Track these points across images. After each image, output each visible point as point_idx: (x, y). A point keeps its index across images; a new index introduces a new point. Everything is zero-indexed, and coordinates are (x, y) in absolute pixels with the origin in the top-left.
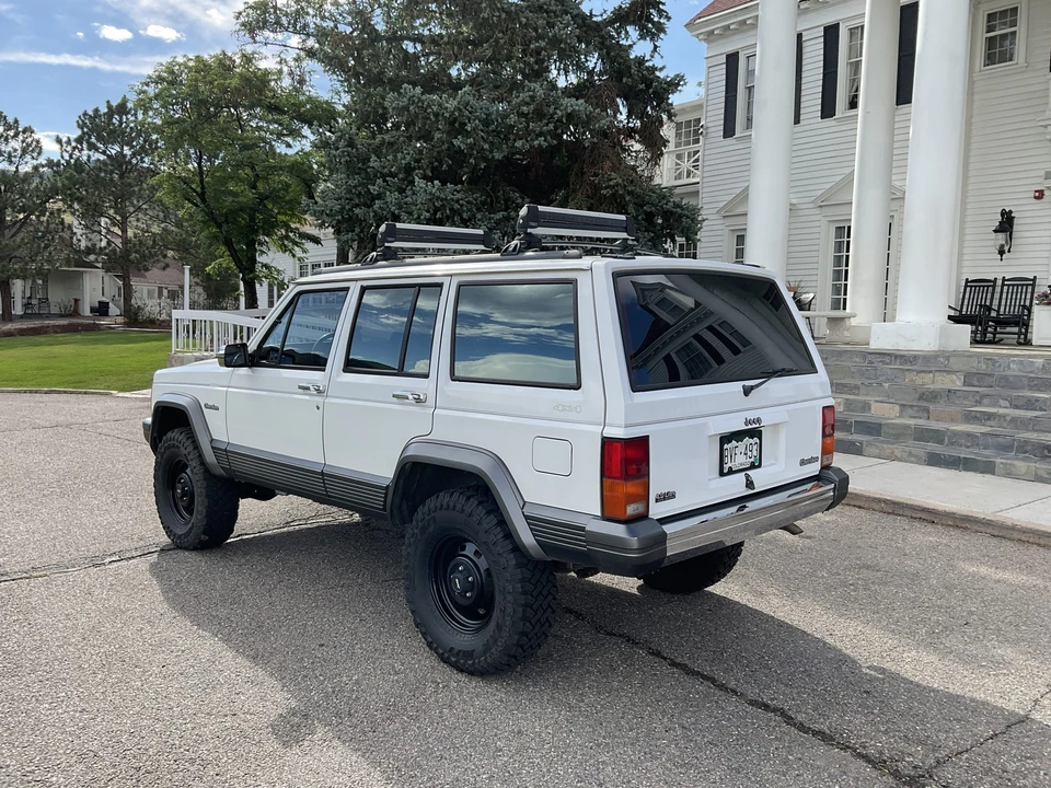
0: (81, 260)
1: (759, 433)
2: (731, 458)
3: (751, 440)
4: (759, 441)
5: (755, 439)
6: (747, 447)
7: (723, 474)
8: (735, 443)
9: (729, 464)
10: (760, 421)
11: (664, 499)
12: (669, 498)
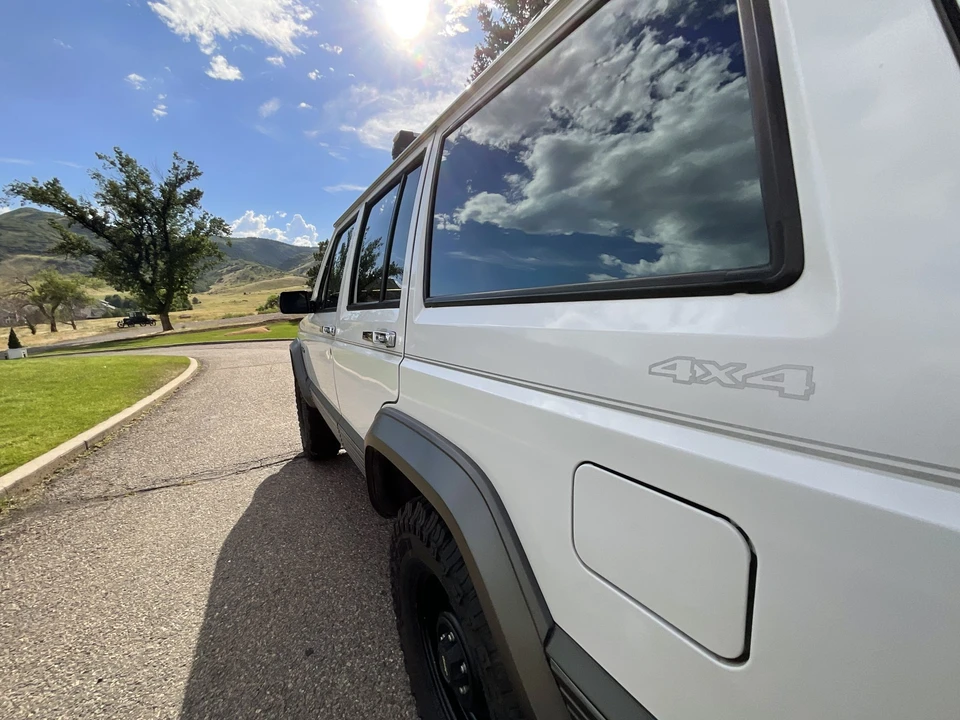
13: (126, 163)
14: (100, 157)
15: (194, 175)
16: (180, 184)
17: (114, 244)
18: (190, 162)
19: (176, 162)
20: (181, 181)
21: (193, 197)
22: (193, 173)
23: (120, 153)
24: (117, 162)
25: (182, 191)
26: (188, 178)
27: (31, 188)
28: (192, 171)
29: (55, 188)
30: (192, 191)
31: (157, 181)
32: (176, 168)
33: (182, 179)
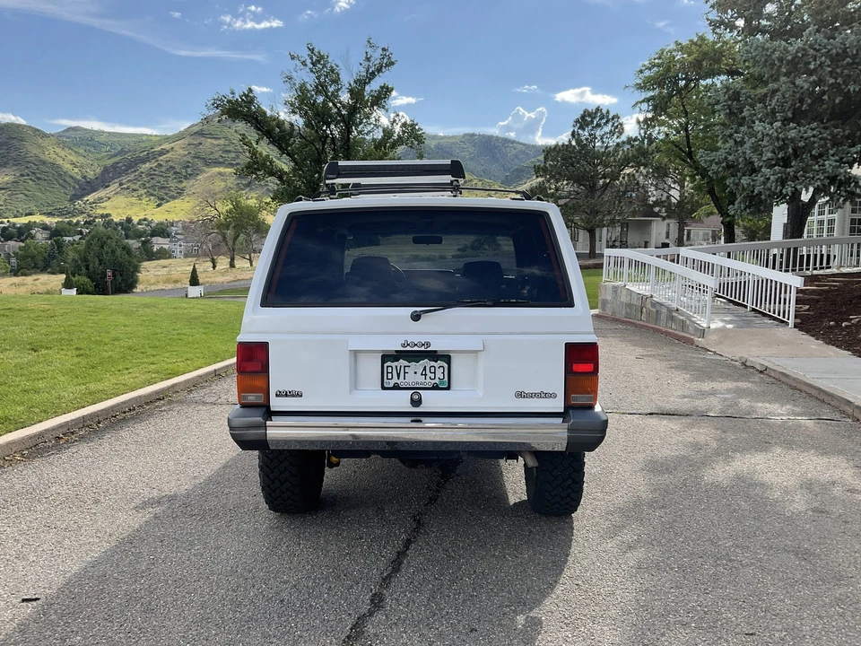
0: (649, 211)
1: (447, 358)
2: (398, 375)
3: (433, 363)
4: (446, 365)
5: (440, 363)
6: (425, 369)
7: (384, 388)
8: (406, 363)
9: (395, 380)
10: (428, 344)
11: (286, 395)
12: (293, 396)
13: (318, 60)
14: (293, 58)
15: (387, 65)
16: (370, 79)
17: (296, 163)
18: (384, 49)
19: (369, 50)
20: (373, 75)
21: (385, 92)
22: (386, 63)
23: (312, 50)
24: (308, 62)
25: (374, 86)
26: (379, 70)
27: (229, 101)
28: (385, 61)
29: (249, 99)
30: (382, 88)
31: (347, 79)
32: (368, 59)
33: (373, 72)
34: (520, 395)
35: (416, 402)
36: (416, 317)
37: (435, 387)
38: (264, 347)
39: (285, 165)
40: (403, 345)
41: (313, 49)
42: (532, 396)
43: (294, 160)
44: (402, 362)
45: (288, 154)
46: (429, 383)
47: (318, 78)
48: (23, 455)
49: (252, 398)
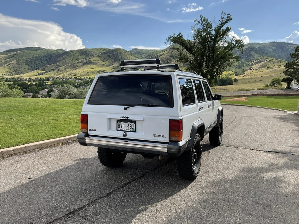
1: (135, 122)
2: (121, 127)
3: (131, 124)
4: (134, 124)
5: (133, 124)
6: (129, 125)
7: (117, 130)
8: (123, 123)
9: (120, 128)
10: (128, 117)
11: (92, 130)
12: (93, 131)
13: (204, 20)
14: (195, 21)
15: (229, 20)
16: (223, 26)
18: (228, 14)
19: (223, 15)
20: (224, 24)
21: (228, 29)
22: (229, 19)
24: (200, 21)
25: (224, 28)
26: (226, 22)
27: (174, 38)
29: (180, 36)
30: (227, 28)
31: (214, 26)
32: (222, 18)
33: (224, 23)
34: (155, 136)
35: (125, 135)
36: (126, 109)
37: (131, 131)
38: (86, 116)
39: (192, 58)
40: (121, 118)
41: (202, 17)
42: (159, 136)
43: (194, 56)
44: (122, 123)
45: (193, 54)
46: (130, 130)
47: (204, 27)
48: (62, 144)
49: (84, 130)
